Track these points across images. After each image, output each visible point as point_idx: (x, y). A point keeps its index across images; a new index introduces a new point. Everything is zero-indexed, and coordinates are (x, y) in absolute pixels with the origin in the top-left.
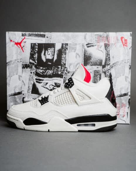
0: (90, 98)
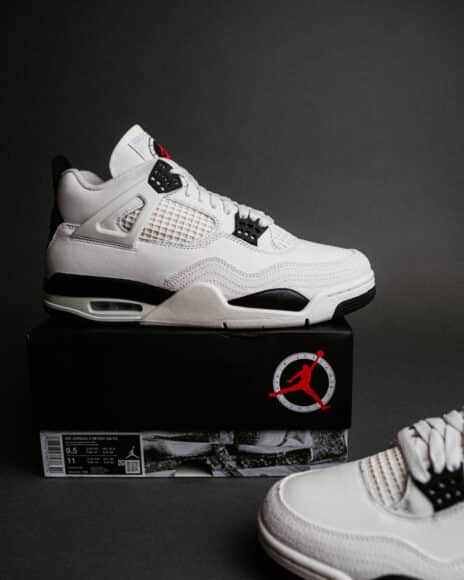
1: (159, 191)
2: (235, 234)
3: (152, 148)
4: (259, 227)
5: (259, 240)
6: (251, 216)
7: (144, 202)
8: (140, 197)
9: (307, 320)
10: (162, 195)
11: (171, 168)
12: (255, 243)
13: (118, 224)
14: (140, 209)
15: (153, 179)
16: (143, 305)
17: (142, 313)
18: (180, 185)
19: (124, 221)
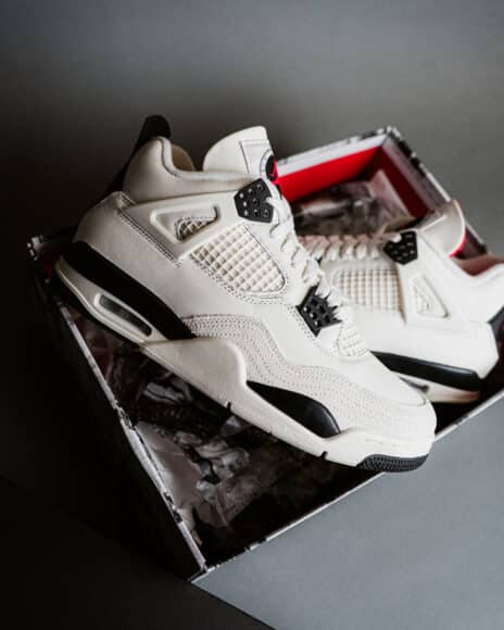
0: (446, 315)
1: (241, 214)
2: (300, 308)
3: (265, 162)
4: (332, 316)
5: (322, 331)
6: (329, 299)
7: (217, 218)
8: (216, 209)
9: (325, 453)
10: (242, 220)
11: (270, 196)
13: (176, 226)
14: (209, 223)
15: (242, 196)
16: (154, 330)
17: (147, 338)
18: (268, 219)
19: (184, 226)
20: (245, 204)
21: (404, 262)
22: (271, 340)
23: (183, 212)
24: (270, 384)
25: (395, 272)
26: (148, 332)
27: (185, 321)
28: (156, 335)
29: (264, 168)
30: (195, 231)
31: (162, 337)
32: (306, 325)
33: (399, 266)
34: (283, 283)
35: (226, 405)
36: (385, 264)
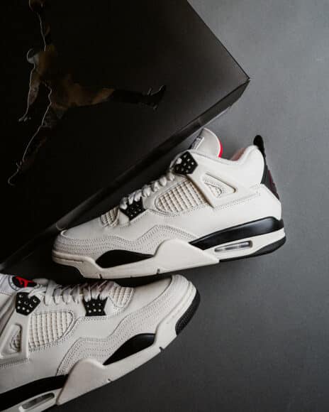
0: (235, 190)
1: (26, 314)
2: (88, 314)
3: (12, 284)
4: (101, 301)
5: (105, 310)
6: (93, 297)
7: (21, 327)
8: (17, 324)
9: (161, 348)
10: (30, 315)
11: (28, 294)
12: (103, 314)
13: (11, 348)
14: (21, 332)
15: (19, 308)
16: (53, 392)
17: (55, 398)
18: (38, 301)
19: (14, 344)
20: (24, 309)
21: (191, 171)
22: (92, 340)
23: (8, 340)
24: (111, 354)
25: (189, 180)
26: (52, 395)
27: (58, 374)
28: (56, 392)
29: (15, 287)
30: (20, 341)
31: (59, 390)
32: (97, 317)
33: (190, 175)
34: (71, 314)
35: (108, 382)
36: (181, 179)
